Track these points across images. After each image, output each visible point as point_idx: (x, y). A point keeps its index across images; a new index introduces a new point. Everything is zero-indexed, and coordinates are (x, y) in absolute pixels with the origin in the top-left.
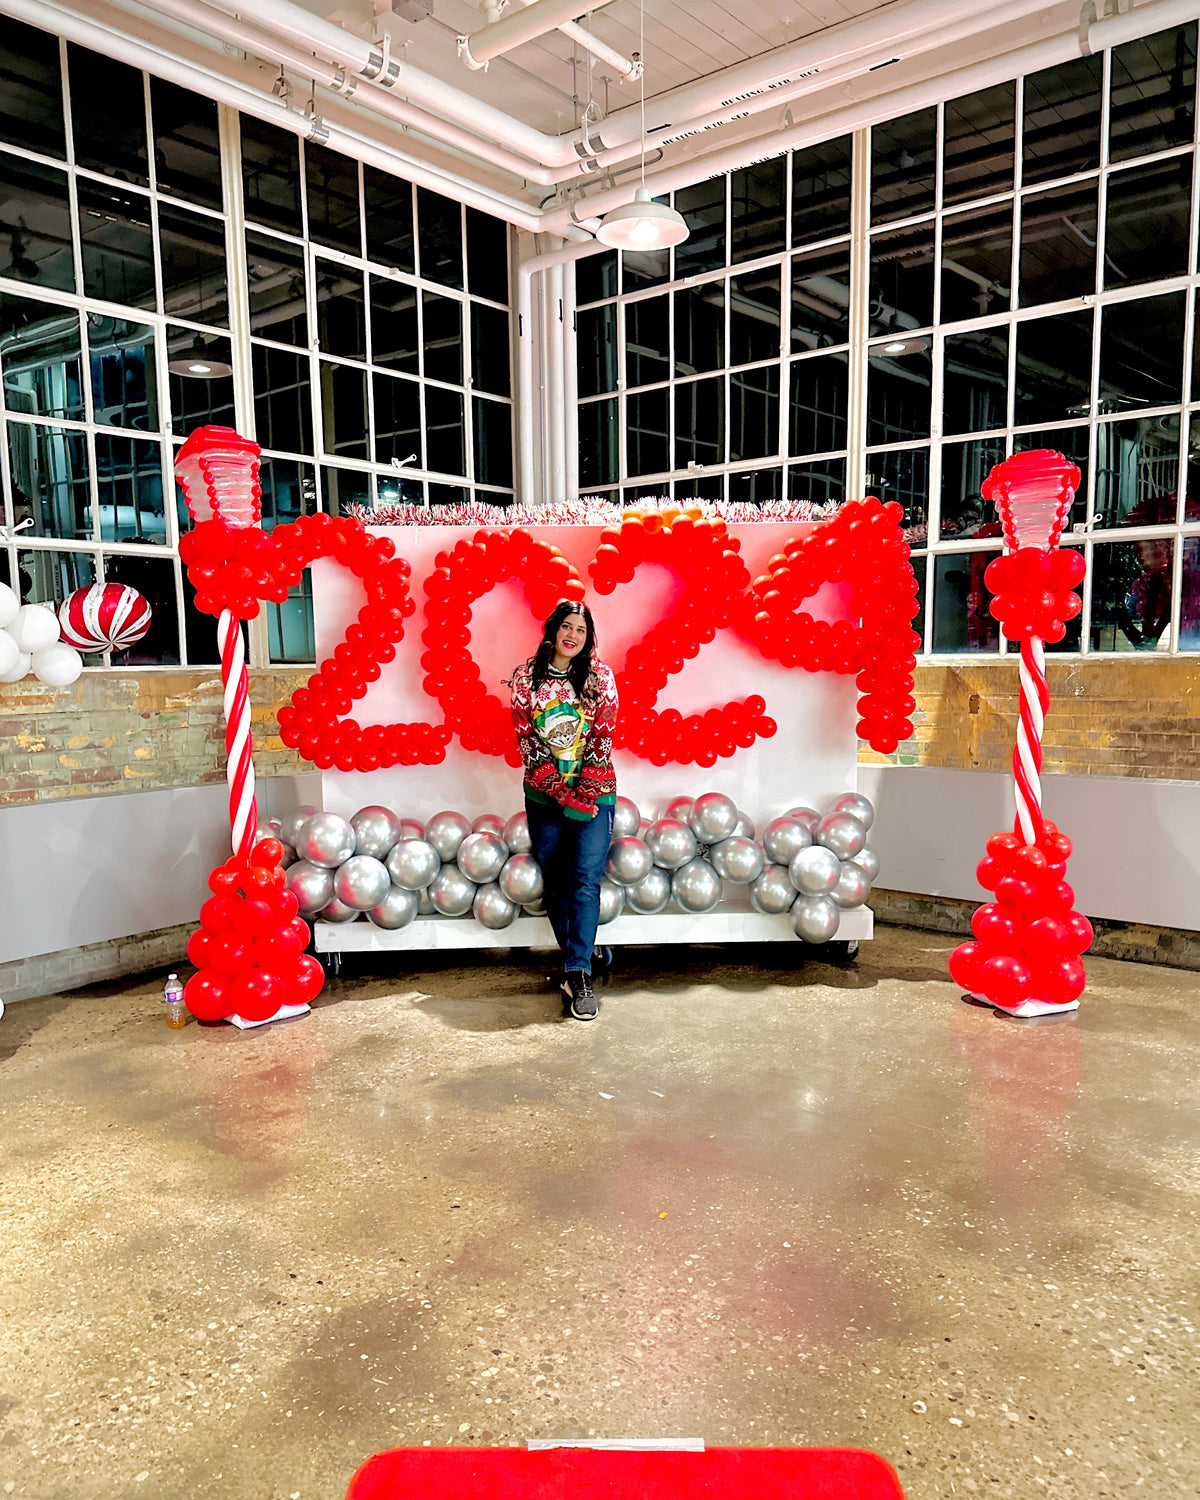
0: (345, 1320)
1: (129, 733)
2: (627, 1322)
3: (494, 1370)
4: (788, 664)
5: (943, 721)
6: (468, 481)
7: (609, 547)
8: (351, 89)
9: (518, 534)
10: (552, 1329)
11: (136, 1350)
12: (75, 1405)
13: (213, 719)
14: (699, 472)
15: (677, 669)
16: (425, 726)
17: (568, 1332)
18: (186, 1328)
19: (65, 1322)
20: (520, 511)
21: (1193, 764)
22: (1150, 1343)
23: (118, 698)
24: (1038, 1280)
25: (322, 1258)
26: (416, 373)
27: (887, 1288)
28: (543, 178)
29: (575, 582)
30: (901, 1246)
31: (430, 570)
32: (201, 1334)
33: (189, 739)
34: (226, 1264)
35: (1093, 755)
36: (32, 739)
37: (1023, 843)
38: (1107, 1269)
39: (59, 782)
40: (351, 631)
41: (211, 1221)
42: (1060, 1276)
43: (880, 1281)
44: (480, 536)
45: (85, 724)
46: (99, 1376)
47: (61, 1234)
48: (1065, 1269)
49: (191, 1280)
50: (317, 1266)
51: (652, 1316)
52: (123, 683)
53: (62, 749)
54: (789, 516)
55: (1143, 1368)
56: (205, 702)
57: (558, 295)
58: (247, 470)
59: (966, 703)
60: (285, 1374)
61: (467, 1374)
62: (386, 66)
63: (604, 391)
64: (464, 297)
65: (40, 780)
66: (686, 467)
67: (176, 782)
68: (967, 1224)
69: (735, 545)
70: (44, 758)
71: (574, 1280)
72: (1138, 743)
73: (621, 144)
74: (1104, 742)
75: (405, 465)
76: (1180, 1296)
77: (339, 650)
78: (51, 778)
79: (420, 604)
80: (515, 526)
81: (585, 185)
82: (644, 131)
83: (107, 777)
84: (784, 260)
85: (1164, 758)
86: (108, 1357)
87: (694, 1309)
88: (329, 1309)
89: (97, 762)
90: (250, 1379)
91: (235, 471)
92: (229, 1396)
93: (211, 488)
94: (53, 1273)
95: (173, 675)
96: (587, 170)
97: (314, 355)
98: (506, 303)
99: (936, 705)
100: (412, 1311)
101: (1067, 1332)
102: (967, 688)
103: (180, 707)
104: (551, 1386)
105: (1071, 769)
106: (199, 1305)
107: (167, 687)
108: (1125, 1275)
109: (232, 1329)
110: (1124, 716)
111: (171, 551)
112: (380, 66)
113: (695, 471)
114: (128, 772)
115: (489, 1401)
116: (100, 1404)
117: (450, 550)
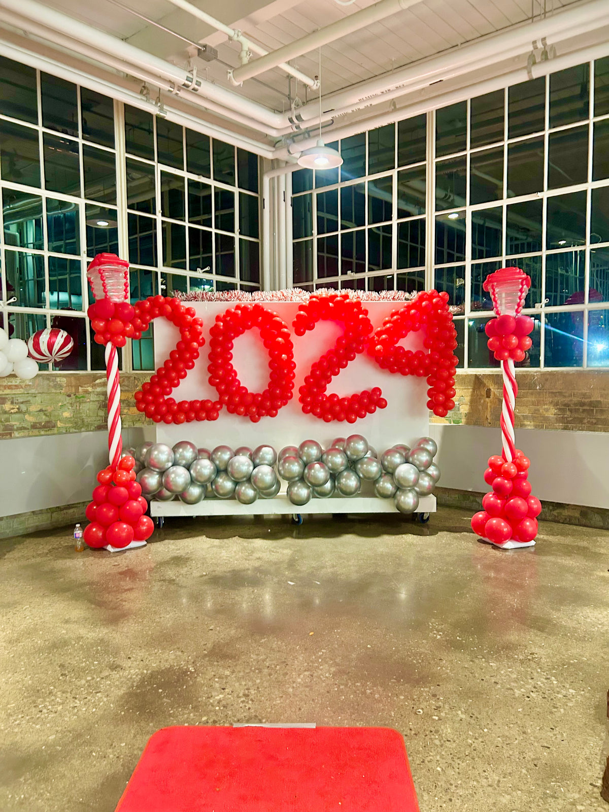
0: (153, 676)
1: (60, 404)
2: (287, 677)
3: (221, 696)
4: (393, 371)
5: (474, 402)
6: (236, 280)
7: (302, 312)
8: (178, 92)
9: (257, 307)
10: (251, 679)
11: (52, 688)
12: (22, 709)
13: (102, 398)
14: (353, 277)
15: (336, 374)
16: (208, 401)
17: (258, 681)
18: (76, 679)
19: (18, 677)
20: (259, 295)
21: (595, 424)
22: (535, 687)
23: (55, 387)
24: (487, 662)
25: (143, 650)
26: (211, 227)
27: (415, 664)
28: (274, 134)
29: (286, 330)
30: (424, 647)
31: (213, 323)
32: (83, 682)
33: (89, 408)
34: (97, 653)
35: (546, 419)
36: (12, 407)
37: (506, 461)
38: (521, 657)
39: (25, 428)
40: (172, 354)
41: (91, 635)
42: (497, 660)
43: (411, 661)
44: (238, 307)
45: (38, 399)
46: (34, 698)
47: (18, 640)
48: (501, 657)
49: (80, 659)
50: (142, 654)
51: (299, 675)
52: (58, 379)
53: (27, 412)
54: (393, 299)
55: (528, 697)
56: (99, 389)
57: (282, 189)
58: (122, 275)
59: (484, 393)
60: (122, 697)
61: (209, 698)
62: (194, 82)
63: (306, 236)
64: (236, 190)
65: (15, 427)
66: (346, 274)
67: (83, 429)
68: (458, 638)
69: (366, 312)
70: (17, 416)
71: (264, 660)
72: (568, 413)
73: (311, 117)
74: (551, 412)
75: (204, 272)
76: (554, 668)
77: (166, 363)
78: (21, 426)
79: (208, 341)
80: (256, 302)
81: (294, 136)
82: (321, 112)
83: (48, 426)
84: (394, 173)
85: (581, 421)
86: (38, 691)
87: (320, 672)
88: (145, 671)
89: (44, 418)
90: (105, 699)
91: (116, 274)
92: (95, 706)
93: (104, 283)
94: (13, 657)
95: (83, 376)
96: (295, 130)
97: (159, 218)
98: (257, 193)
99: (470, 394)
100: (185, 672)
101: (496, 683)
102: (484, 385)
103: (87, 392)
104: (247, 702)
105: (536, 426)
106: (83, 670)
107: (80, 382)
108: (529, 660)
109: (98, 679)
110: (561, 399)
111: (83, 314)
112: (192, 82)
113: (351, 276)
114: (59, 424)
115: (217, 708)
116: (34, 709)
117: (222, 314)
